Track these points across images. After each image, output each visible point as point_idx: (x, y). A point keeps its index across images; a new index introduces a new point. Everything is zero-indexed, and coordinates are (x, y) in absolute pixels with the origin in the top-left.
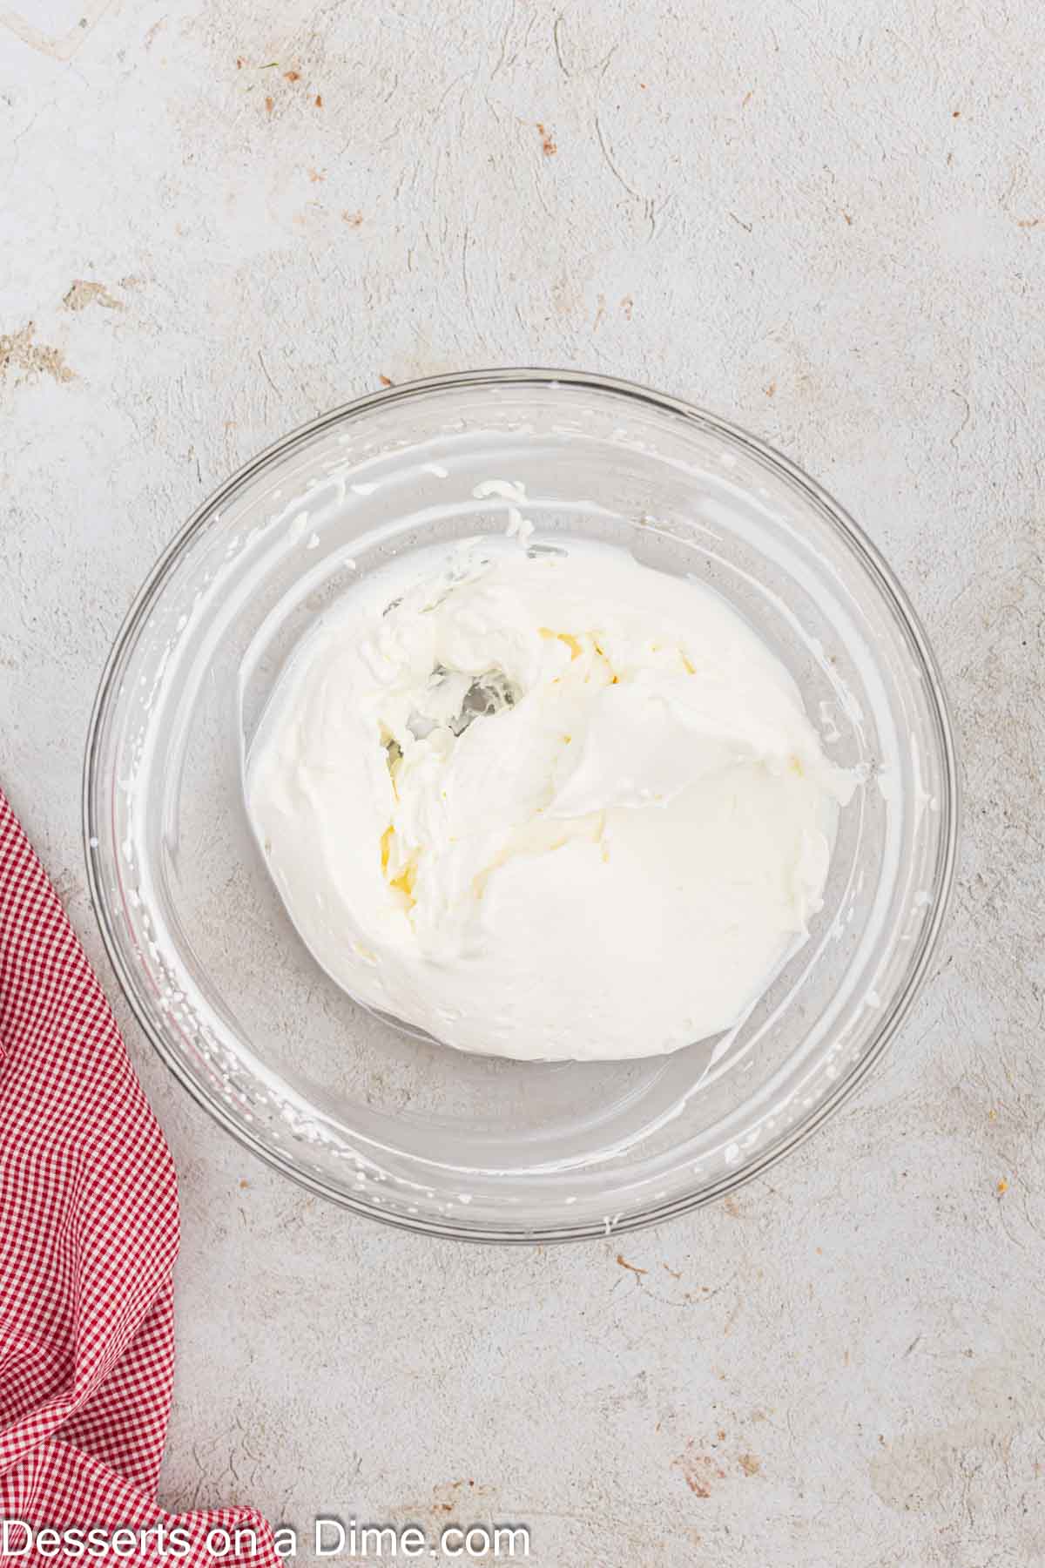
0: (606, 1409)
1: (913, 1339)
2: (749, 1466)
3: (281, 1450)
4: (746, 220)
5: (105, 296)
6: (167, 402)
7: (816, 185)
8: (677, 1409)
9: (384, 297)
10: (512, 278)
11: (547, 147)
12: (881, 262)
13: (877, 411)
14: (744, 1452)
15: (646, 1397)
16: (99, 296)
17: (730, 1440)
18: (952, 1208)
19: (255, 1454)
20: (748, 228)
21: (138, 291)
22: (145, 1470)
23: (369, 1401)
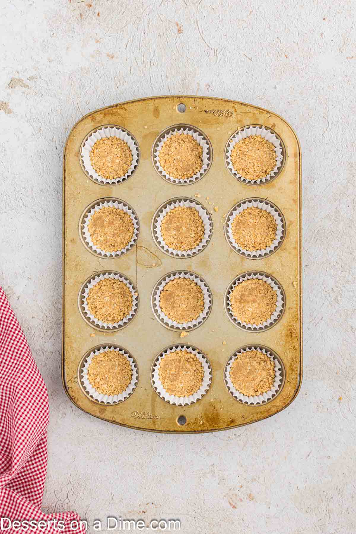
0: (200, 477)
1: (309, 453)
2: (251, 497)
3: (85, 491)
4: (250, 57)
5: (23, 83)
6: (45, 121)
7: (275, 44)
8: (225, 477)
9: (121, 84)
10: (167, 77)
11: (179, 30)
12: (297, 71)
13: (296, 124)
14: (249, 492)
15: (215, 473)
16: (21, 83)
17: (244, 488)
18: (322, 406)
19: (76, 493)
20: (251, 59)
21: (35, 82)
22: (37, 499)
23: (117, 474)
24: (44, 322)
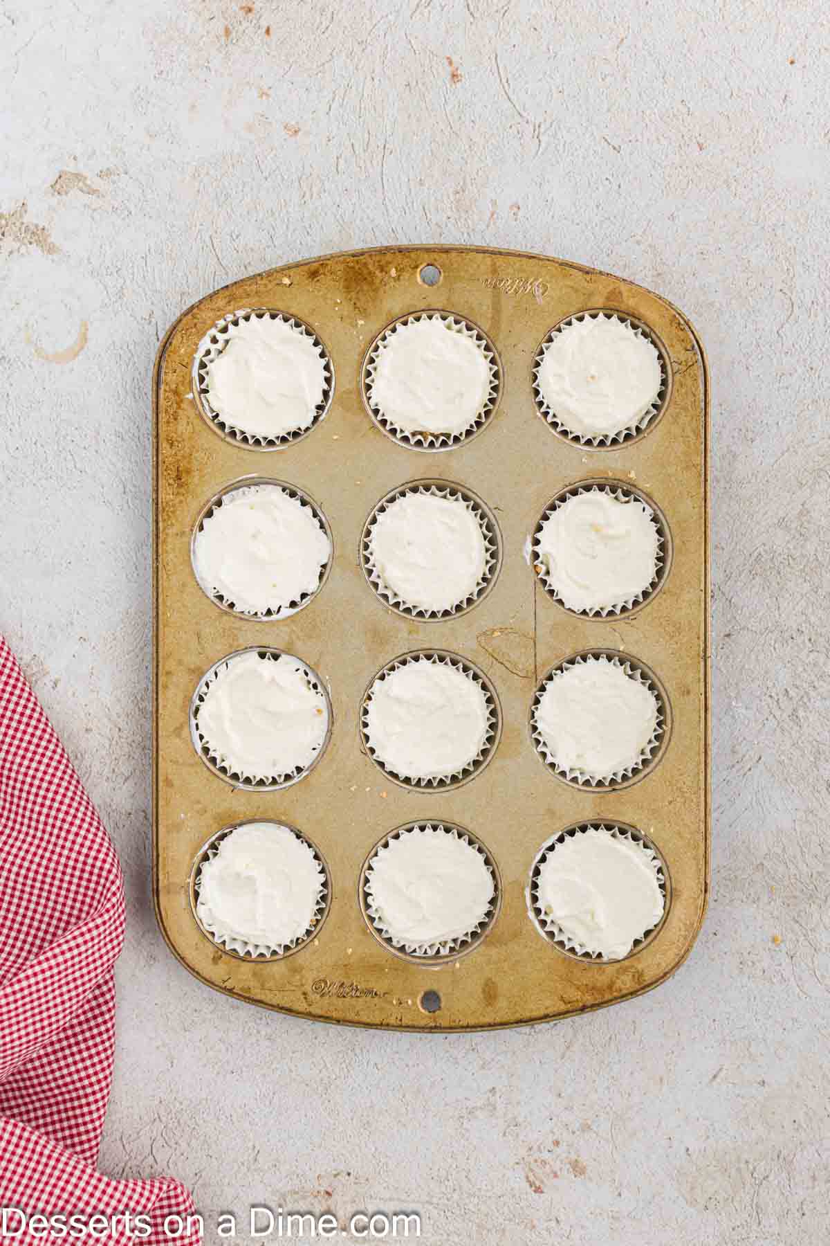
0: (462, 1117)
1: (717, 1069)
2: (578, 1169)
3: (193, 1141)
4: (615, 143)
5: (86, 185)
6: (133, 274)
7: (674, 115)
8: (520, 1119)
9: (315, 195)
10: (421, 183)
11: (454, 76)
12: (726, 181)
13: (718, 305)
14: (573, 1157)
15: (495, 1109)
16: (81, 184)
17: (563, 1146)
18: (753, 963)
19: (172, 1143)
20: (617, 149)
21: (114, 182)
22: (89, 1140)
23: (268, 1103)
24: (114, 742)
